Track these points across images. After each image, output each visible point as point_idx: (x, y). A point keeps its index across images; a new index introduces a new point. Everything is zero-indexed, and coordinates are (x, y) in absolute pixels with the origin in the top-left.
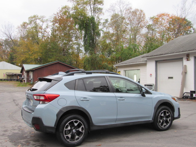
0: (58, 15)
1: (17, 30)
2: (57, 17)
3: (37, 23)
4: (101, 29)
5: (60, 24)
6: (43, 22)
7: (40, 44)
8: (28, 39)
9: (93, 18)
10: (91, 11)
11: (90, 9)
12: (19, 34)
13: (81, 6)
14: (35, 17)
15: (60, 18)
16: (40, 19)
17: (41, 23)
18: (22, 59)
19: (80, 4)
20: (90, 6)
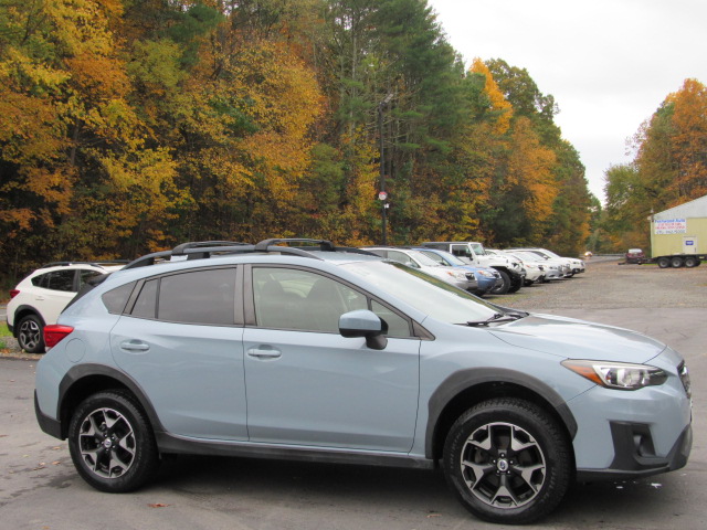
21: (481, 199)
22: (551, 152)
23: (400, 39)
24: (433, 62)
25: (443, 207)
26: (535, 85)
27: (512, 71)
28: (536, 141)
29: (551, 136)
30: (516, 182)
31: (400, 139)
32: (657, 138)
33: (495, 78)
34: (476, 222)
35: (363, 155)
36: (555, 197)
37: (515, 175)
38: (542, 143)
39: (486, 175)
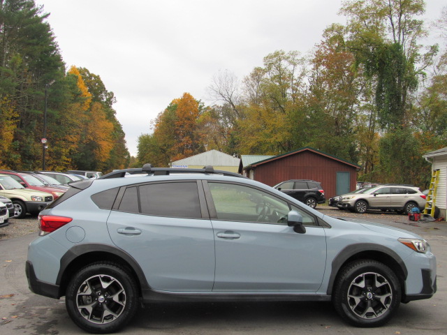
0: (325, 48)
1: (244, 85)
2: (323, 52)
3: (283, 67)
4: (420, 70)
5: (328, 66)
6: (295, 65)
7: (287, 112)
8: (266, 103)
9: (397, 47)
10: (394, 31)
11: (391, 26)
12: (248, 93)
13: (370, 22)
14: (277, 54)
15: (329, 52)
16: (288, 58)
17: (291, 67)
18: (251, 144)
19: (367, 18)
20: (391, 19)
21: (73, 147)
22: (111, 124)
23: (36, 47)
24: (52, 64)
25: (51, 150)
26: (104, 86)
27: (91, 76)
28: (104, 117)
29: (110, 115)
30: (92, 139)
31: (27, 107)
32: (167, 122)
33: (83, 78)
34: (70, 160)
35: (6, 114)
36: (112, 149)
37: (91, 134)
38: (107, 119)
39: (78, 134)
